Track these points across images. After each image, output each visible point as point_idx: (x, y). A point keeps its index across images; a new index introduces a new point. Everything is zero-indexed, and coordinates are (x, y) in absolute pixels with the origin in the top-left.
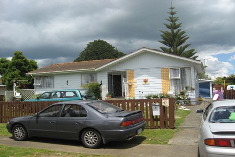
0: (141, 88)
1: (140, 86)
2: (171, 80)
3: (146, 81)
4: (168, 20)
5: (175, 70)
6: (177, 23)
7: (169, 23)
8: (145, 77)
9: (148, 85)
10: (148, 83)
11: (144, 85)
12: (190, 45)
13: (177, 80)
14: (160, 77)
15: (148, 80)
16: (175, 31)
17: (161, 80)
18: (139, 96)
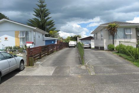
0: (3, 43)
1: (3, 41)
2: (20, 38)
3: (6, 39)
4: (39, 2)
5: (23, 32)
6: (44, 4)
7: (39, 4)
8: (6, 36)
9: (7, 41)
10: (7, 39)
11: (5, 41)
12: (51, 17)
13: (24, 38)
14: (15, 36)
15: (8, 38)
16: (42, 9)
17: (15, 38)
18: (2, 47)
